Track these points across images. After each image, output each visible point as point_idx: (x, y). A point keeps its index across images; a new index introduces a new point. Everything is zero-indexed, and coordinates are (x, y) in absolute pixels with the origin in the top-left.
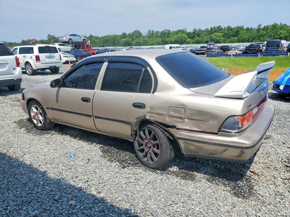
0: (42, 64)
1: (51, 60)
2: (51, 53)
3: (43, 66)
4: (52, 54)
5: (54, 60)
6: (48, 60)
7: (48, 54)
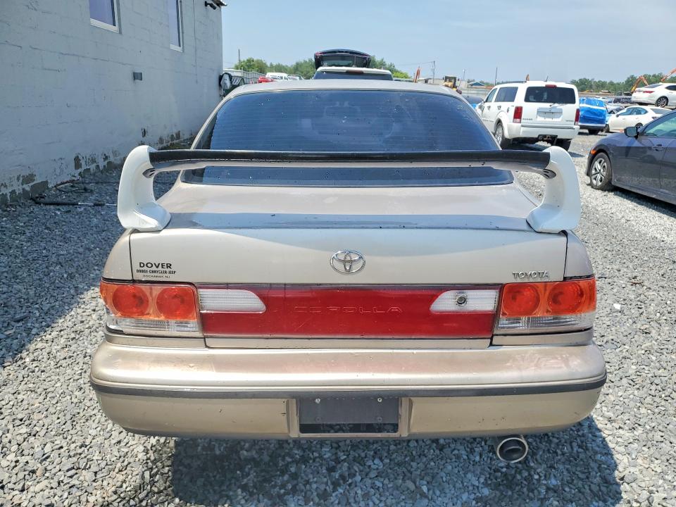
0: (522, 128)
1: (550, 120)
2: (554, 103)
3: (523, 132)
4: (556, 105)
5: (557, 121)
6: (541, 120)
7: (546, 105)
